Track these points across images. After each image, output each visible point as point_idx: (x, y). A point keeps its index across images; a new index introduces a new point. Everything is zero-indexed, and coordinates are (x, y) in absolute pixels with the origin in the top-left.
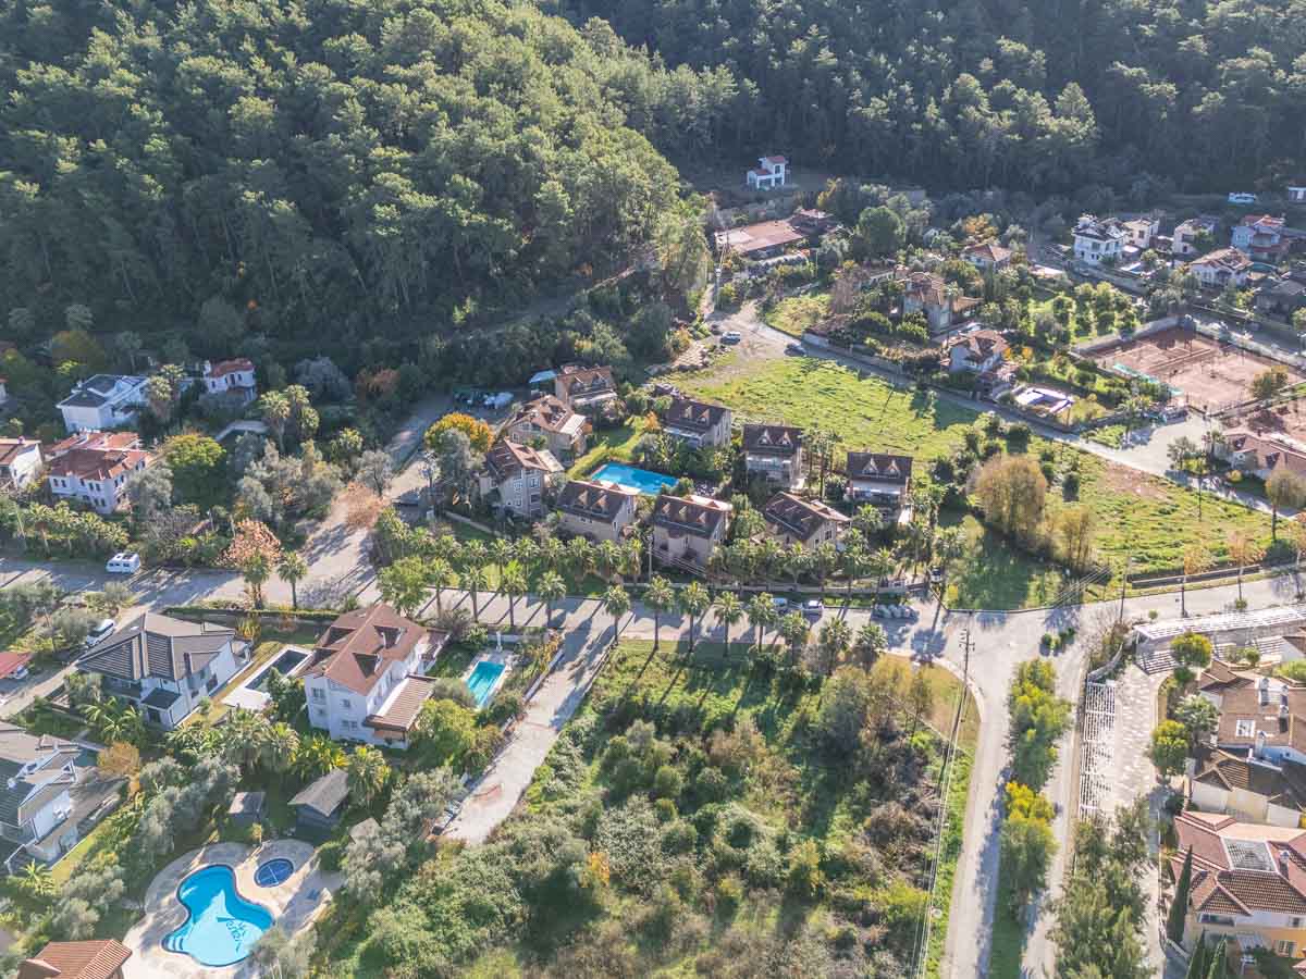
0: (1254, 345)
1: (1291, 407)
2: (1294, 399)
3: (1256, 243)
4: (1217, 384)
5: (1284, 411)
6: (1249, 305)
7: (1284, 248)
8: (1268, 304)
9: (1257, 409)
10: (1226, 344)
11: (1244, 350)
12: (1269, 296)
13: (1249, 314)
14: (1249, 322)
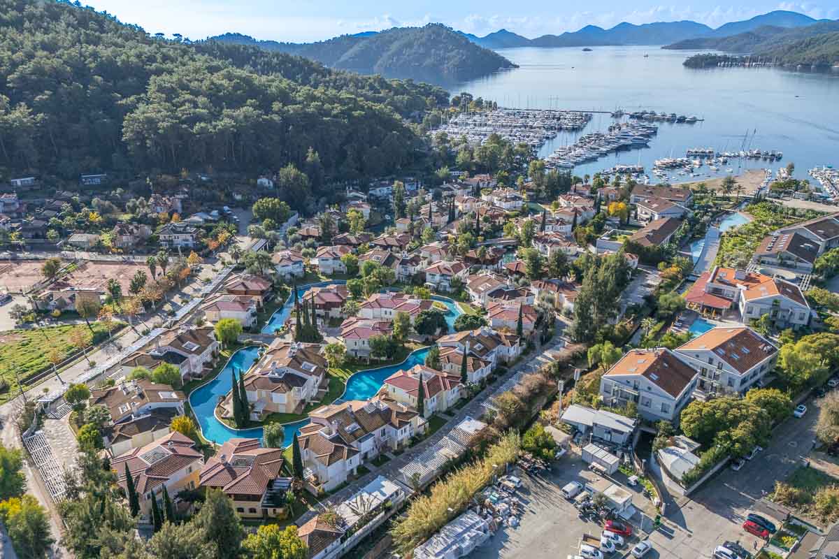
0: (33, 256)
1: (69, 277)
2: (69, 273)
3: (6, 209)
4: (21, 279)
5: (66, 279)
6: (20, 237)
7: (24, 209)
8: (30, 235)
9: (52, 283)
10: (16, 260)
11: (27, 260)
12: (30, 230)
13: (21, 242)
14: (24, 247)
